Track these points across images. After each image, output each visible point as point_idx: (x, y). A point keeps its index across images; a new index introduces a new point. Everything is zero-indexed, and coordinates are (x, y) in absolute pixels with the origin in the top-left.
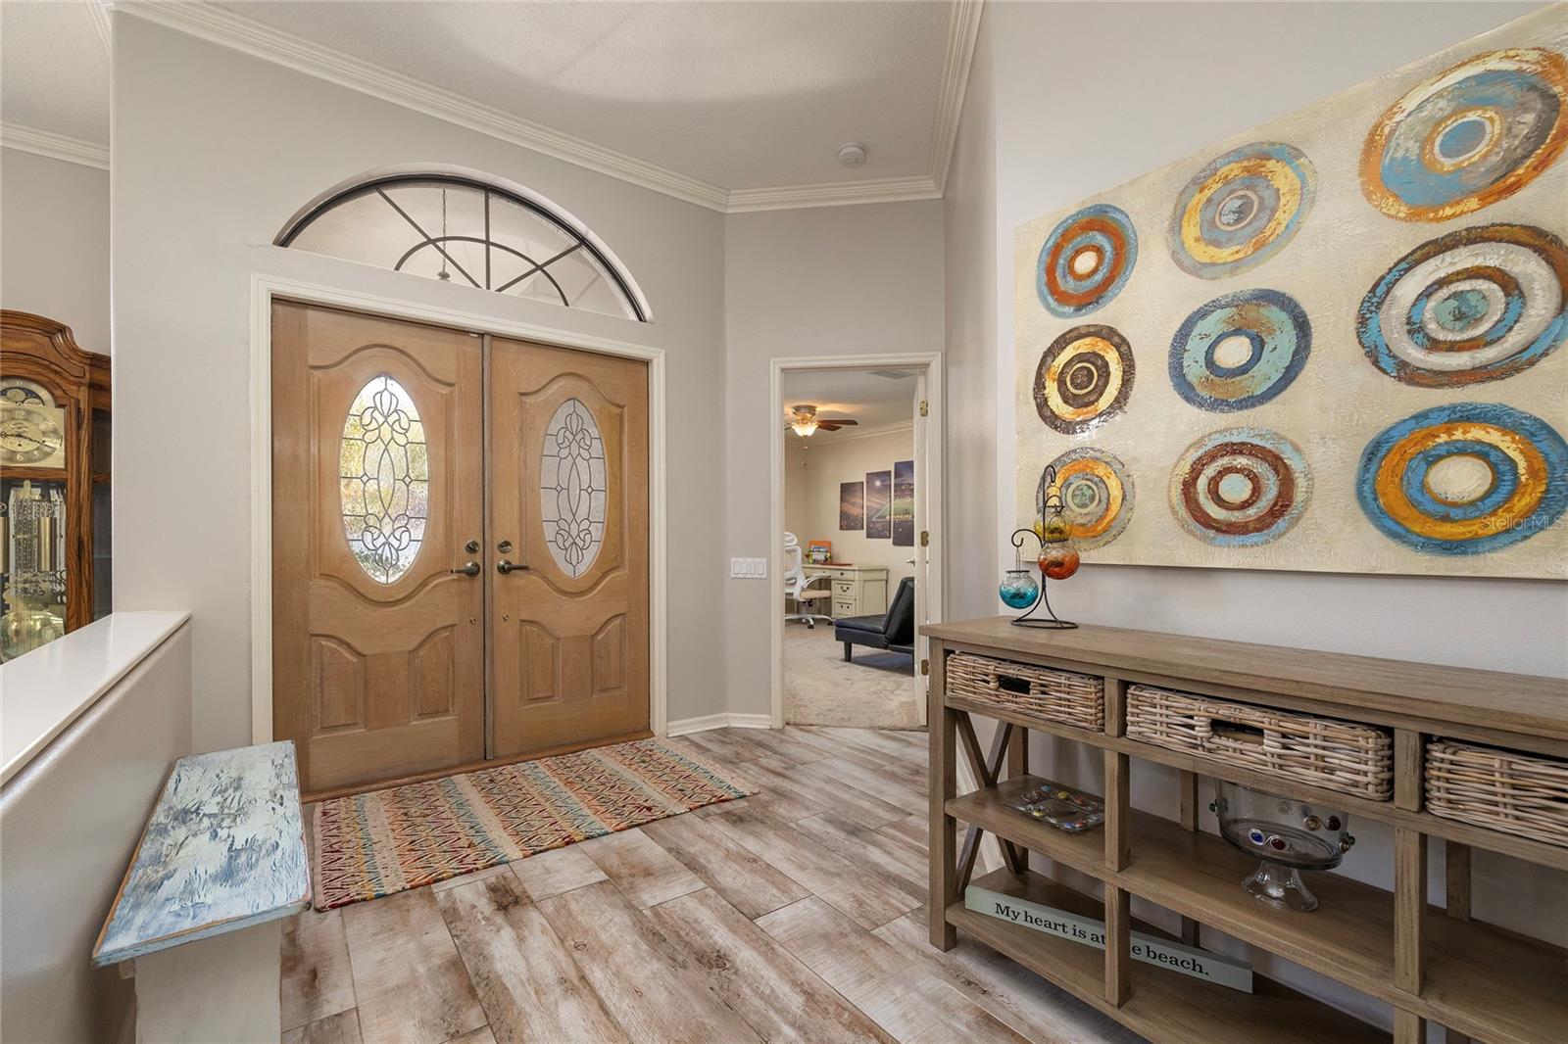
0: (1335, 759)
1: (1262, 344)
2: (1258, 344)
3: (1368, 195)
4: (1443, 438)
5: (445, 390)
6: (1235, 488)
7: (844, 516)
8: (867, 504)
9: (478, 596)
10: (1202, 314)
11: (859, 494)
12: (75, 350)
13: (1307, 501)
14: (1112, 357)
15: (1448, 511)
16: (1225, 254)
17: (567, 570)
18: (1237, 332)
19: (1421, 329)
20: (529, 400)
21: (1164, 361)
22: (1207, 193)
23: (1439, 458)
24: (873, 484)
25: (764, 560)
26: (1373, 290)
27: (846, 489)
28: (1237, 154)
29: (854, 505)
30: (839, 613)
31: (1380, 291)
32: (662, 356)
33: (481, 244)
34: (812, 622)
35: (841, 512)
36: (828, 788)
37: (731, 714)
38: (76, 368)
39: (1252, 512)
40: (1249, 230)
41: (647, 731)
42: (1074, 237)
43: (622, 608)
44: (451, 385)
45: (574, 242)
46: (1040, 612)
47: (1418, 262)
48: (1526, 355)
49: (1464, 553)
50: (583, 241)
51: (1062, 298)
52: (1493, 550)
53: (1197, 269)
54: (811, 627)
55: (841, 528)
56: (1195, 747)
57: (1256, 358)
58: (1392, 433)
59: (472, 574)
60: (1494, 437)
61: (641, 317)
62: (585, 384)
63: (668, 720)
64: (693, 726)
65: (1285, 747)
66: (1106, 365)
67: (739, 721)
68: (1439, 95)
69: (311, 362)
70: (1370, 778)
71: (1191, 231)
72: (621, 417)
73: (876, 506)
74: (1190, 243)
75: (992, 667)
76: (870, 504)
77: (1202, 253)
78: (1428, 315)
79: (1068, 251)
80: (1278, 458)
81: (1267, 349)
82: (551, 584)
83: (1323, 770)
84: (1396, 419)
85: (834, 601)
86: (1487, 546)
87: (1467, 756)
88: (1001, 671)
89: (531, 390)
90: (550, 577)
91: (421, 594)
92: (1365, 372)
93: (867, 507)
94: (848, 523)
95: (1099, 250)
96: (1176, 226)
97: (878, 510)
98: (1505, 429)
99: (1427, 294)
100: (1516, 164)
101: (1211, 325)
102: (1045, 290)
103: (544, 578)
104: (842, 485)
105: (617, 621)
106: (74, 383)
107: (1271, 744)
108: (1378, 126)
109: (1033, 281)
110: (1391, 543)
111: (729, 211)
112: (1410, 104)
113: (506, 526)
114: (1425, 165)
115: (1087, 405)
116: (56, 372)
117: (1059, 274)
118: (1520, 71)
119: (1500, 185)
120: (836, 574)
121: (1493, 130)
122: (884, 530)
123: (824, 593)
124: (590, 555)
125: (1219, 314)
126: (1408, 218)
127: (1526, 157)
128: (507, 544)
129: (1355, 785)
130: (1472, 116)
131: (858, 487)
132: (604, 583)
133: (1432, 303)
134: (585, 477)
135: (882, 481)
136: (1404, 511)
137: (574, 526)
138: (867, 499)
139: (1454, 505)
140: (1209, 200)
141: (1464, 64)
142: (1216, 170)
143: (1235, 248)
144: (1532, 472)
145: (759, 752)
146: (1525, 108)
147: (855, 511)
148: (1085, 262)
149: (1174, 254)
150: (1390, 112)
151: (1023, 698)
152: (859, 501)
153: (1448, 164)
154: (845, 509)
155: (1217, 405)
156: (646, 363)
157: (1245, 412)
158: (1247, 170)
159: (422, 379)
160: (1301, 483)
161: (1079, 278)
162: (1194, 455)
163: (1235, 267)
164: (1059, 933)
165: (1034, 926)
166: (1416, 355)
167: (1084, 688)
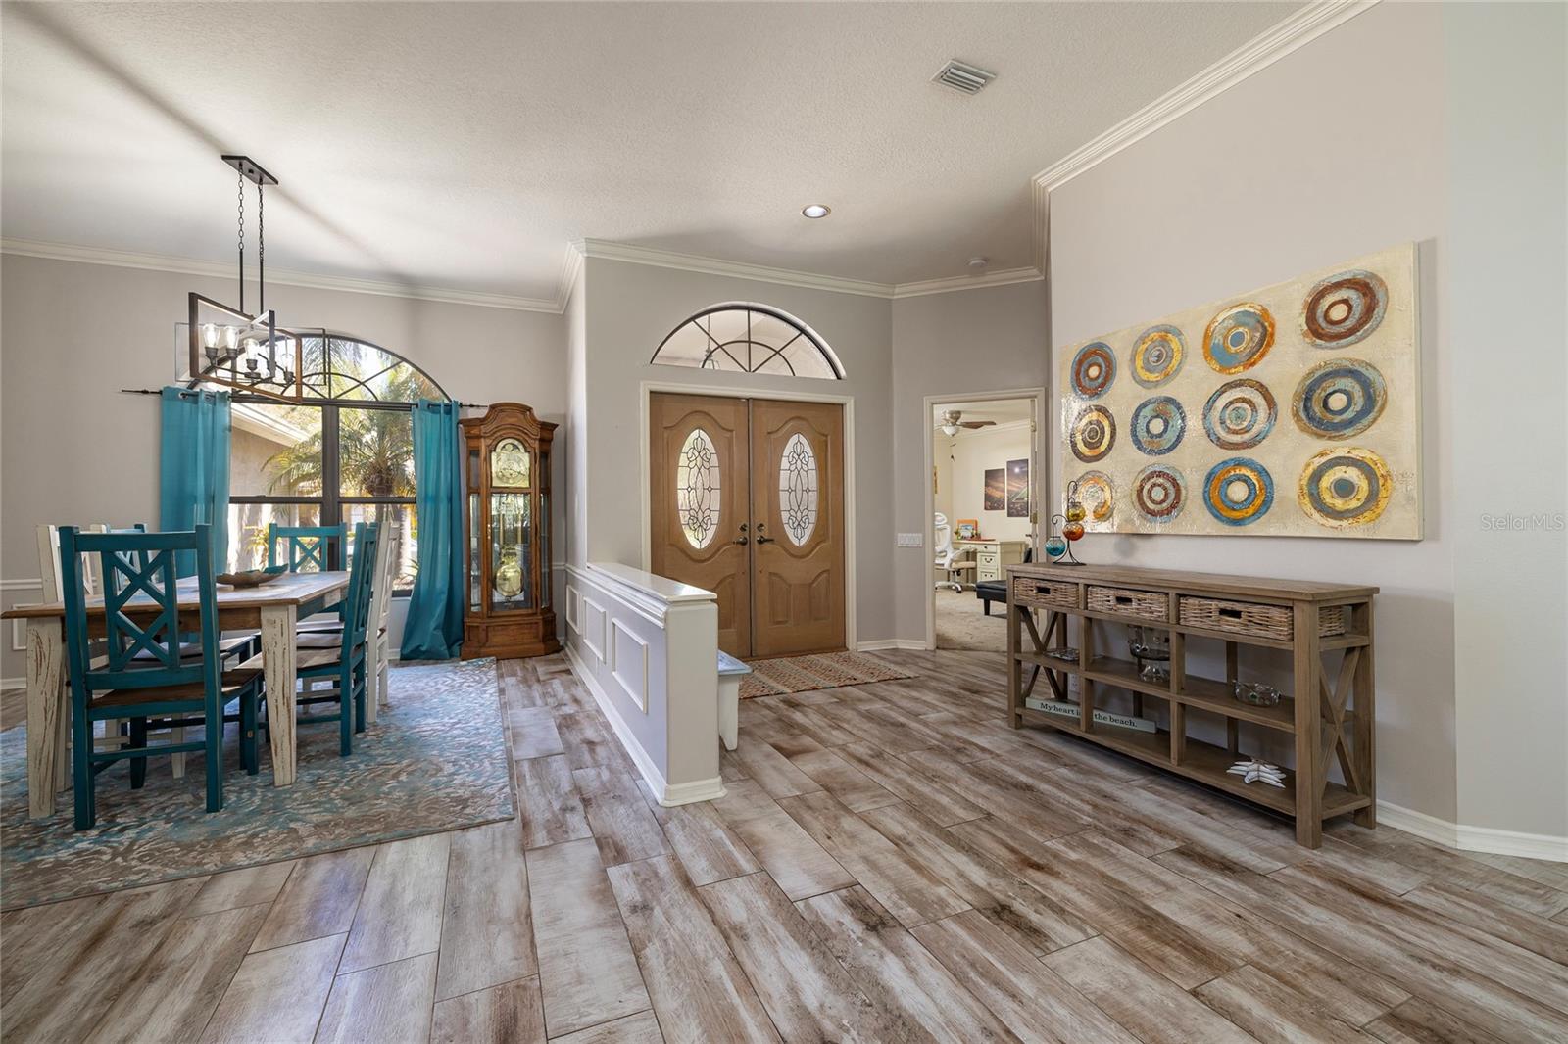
0: (1155, 608)
1: (1168, 423)
2: (1166, 423)
3: (1206, 358)
4: (1232, 473)
5: (728, 434)
6: (1158, 494)
7: (988, 497)
8: (1007, 488)
9: (746, 558)
10: (1144, 406)
11: (1001, 479)
12: (535, 420)
13: (1186, 500)
14: (1106, 424)
15: (1233, 506)
16: (1153, 377)
17: (795, 542)
18: (1157, 417)
19: (1224, 422)
20: (773, 436)
21: (1129, 429)
22: (1145, 345)
23: (1231, 482)
24: (1013, 471)
25: (921, 535)
26: (1208, 403)
27: (990, 475)
28: (1157, 328)
29: (996, 488)
30: (981, 578)
31: (1210, 403)
32: (852, 401)
33: (744, 344)
34: (960, 589)
35: (986, 494)
36: (961, 676)
37: (899, 640)
38: (535, 431)
39: (1165, 505)
40: (1161, 367)
41: (844, 648)
42: (1088, 358)
43: (827, 566)
44: (731, 431)
45: (797, 332)
46: (1067, 559)
47: (1223, 392)
48: (1258, 438)
49: (1240, 525)
50: (802, 331)
51: (1084, 390)
52: (1249, 523)
53: (1143, 383)
54: (959, 592)
55: (986, 509)
56: (1111, 609)
57: (1165, 430)
58: (1216, 470)
59: (743, 543)
60: (1249, 473)
61: (839, 378)
62: (804, 423)
63: (858, 641)
64: (873, 646)
65: (1139, 605)
66: (1103, 427)
67: (903, 644)
68: (1229, 318)
69: (665, 425)
70: (1163, 614)
71: (1139, 363)
72: (826, 441)
73: (1016, 489)
74: (1139, 370)
75: (1034, 583)
76: (1011, 488)
77: (1144, 375)
78: (1227, 416)
79: (1085, 366)
80: (1174, 479)
81: (1170, 426)
82: (786, 550)
83: (1150, 613)
84: (1216, 464)
85: (979, 571)
86: (1247, 522)
87: (1191, 601)
88: (1038, 584)
89: (774, 429)
90: (786, 547)
91: (717, 556)
92: (1205, 441)
93: (1008, 490)
94: (991, 503)
95: (1100, 366)
96: (1133, 360)
97: (1017, 493)
98: (1253, 470)
99: (1226, 407)
100: (1254, 354)
101: (1147, 412)
102: (1075, 383)
103: (782, 546)
104: (986, 472)
105: (825, 575)
106: (532, 439)
107: (1134, 605)
108: (1209, 327)
109: (1069, 380)
110: (1216, 521)
111: (895, 297)
112: (1220, 319)
113: (761, 515)
114: (1225, 348)
115: (1094, 448)
116: (526, 433)
117: (1081, 376)
118: (1255, 313)
119: (1249, 363)
120: (980, 548)
121: (1247, 337)
122: (1022, 510)
123: (971, 564)
124: (808, 532)
125: (1151, 407)
126: (1220, 371)
127: (1258, 351)
128: (762, 525)
129: (1159, 616)
130: (1240, 330)
131: (1001, 474)
132: (818, 549)
133: (1228, 412)
134: (804, 481)
135: (1022, 468)
136: (1220, 506)
137: (799, 514)
138: (1009, 484)
139: (1236, 503)
140: (1146, 349)
141: (1237, 306)
142: (1149, 335)
143: (1157, 375)
144: (1261, 489)
145: (918, 660)
146: (1257, 330)
147: (997, 494)
148: (1094, 372)
149: (1132, 374)
150: (1213, 322)
151: (1048, 596)
152: (1001, 485)
153: (1233, 349)
154: (989, 492)
155: (1151, 452)
156: (842, 406)
157: (1161, 456)
158: (1161, 337)
159: (716, 429)
160: (1183, 492)
161: (1091, 379)
162: (1142, 476)
163: (1157, 384)
164: (1071, 715)
165: (1059, 713)
166: (1222, 434)
167: (1072, 589)
